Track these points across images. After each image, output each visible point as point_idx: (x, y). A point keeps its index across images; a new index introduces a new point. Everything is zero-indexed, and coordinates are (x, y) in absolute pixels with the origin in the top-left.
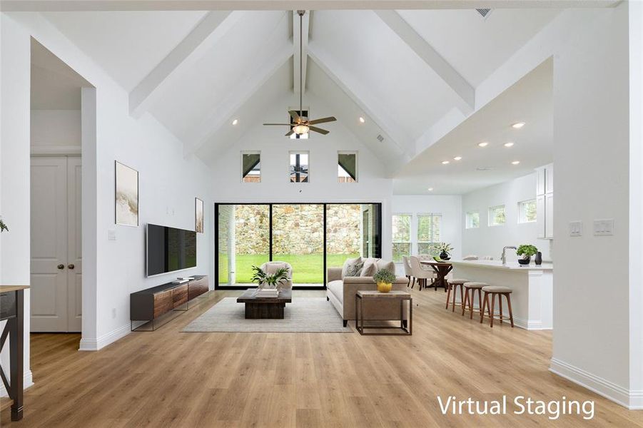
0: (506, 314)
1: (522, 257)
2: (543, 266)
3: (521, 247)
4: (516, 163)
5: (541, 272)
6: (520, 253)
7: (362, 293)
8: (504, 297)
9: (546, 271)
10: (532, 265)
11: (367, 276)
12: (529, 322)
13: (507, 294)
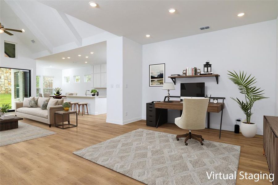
0: (86, 111)
1: (93, 93)
2: (99, 96)
3: (92, 90)
4: (86, 62)
5: (98, 98)
6: (92, 92)
7: (57, 112)
8: (85, 106)
9: (99, 97)
10: (96, 96)
11: (55, 105)
12: (95, 112)
13: (86, 105)
